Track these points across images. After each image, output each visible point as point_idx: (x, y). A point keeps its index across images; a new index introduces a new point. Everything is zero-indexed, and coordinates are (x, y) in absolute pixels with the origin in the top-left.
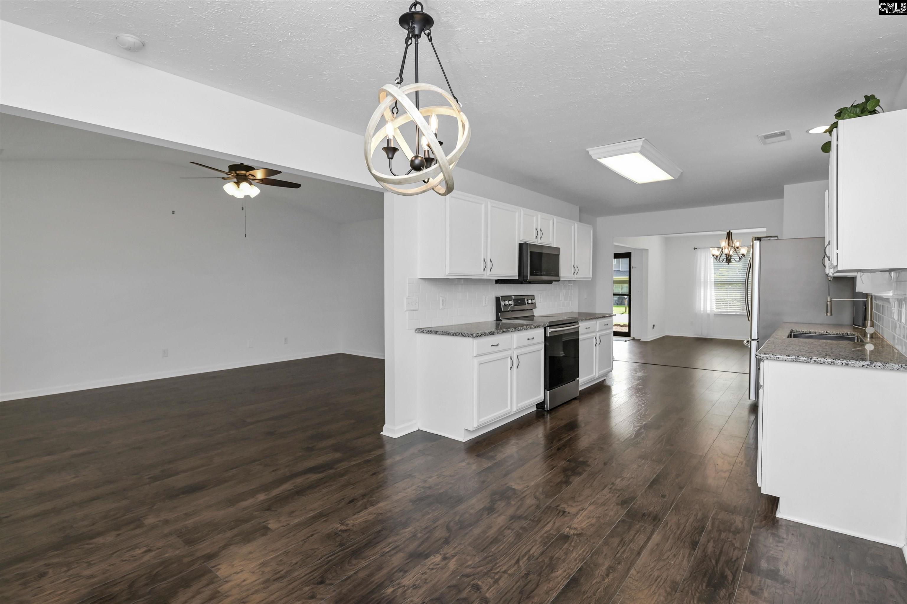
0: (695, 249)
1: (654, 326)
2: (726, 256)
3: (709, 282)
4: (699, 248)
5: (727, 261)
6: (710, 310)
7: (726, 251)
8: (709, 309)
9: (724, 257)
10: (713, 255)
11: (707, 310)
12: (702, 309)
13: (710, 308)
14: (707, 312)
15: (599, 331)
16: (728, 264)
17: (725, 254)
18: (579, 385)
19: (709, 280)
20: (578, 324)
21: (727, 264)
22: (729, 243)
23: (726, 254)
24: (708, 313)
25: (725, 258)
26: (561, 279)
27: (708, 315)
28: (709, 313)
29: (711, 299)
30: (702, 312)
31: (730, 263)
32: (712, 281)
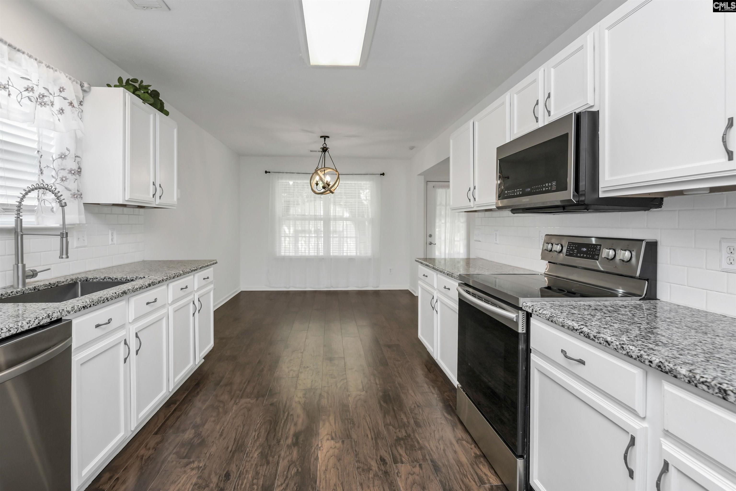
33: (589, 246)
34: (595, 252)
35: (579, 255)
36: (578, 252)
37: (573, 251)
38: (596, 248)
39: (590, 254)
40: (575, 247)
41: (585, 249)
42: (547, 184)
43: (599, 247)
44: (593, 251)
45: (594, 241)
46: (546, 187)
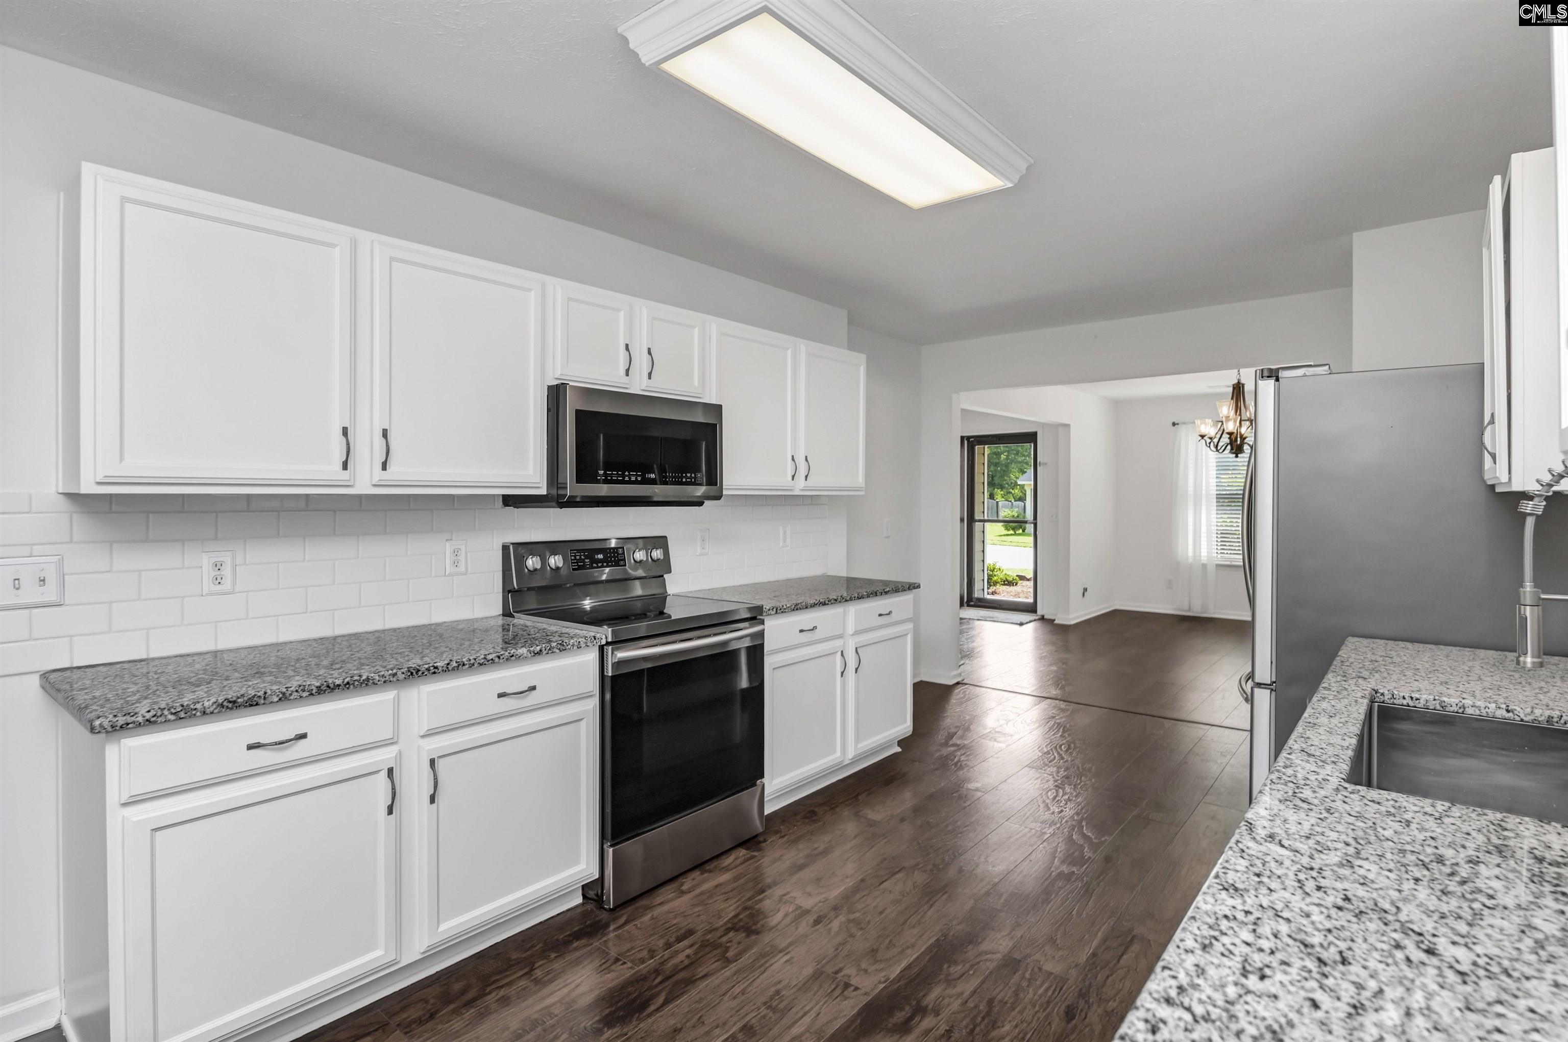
0: (1174, 424)
1: (1085, 590)
2: (1230, 438)
3: (1204, 496)
4: (1184, 423)
5: (1232, 449)
6: (1207, 557)
7: (1230, 427)
8: (1204, 553)
9: (1225, 439)
10: (1203, 437)
11: (1200, 556)
12: (1190, 554)
13: (1208, 552)
14: (1201, 560)
15: (857, 633)
16: (1237, 456)
17: (1228, 433)
18: (765, 800)
19: (1204, 492)
20: (762, 622)
21: (1234, 455)
22: (1237, 409)
23: (1230, 434)
24: (1203, 562)
25: (1228, 441)
26: (725, 492)
27: (1204, 566)
28: (1205, 562)
29: (1209, 532)
30: (1190, 560)
31: (1241, 453)
32: (1211, 492)
33: (607, 551)
34: (617, 557)
35: (595, 565)
36: (592, 563)
37: (583, 561)
38: (617, 552)
39: (611, 562)
40: (584, 555)
41: (600, 556)
42: (689, 475)
43: (620, 550)
44: (614, 557)
45: (613, 543)
46: (686, 477)
